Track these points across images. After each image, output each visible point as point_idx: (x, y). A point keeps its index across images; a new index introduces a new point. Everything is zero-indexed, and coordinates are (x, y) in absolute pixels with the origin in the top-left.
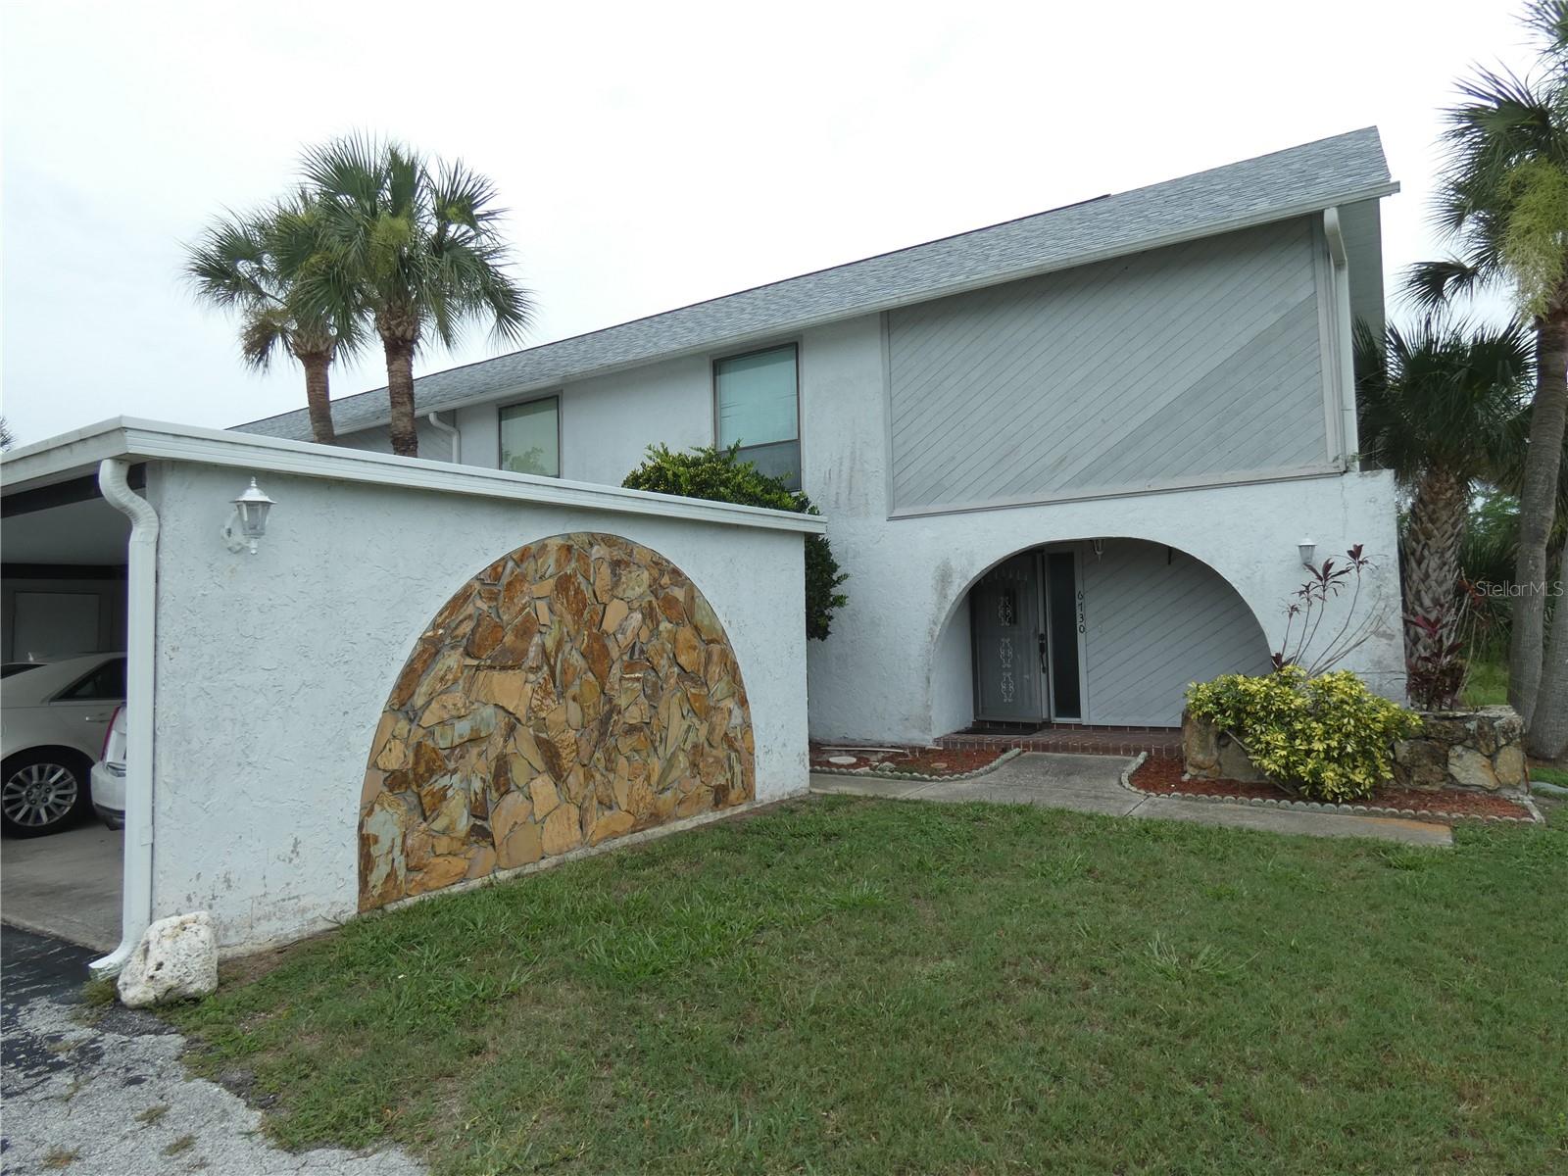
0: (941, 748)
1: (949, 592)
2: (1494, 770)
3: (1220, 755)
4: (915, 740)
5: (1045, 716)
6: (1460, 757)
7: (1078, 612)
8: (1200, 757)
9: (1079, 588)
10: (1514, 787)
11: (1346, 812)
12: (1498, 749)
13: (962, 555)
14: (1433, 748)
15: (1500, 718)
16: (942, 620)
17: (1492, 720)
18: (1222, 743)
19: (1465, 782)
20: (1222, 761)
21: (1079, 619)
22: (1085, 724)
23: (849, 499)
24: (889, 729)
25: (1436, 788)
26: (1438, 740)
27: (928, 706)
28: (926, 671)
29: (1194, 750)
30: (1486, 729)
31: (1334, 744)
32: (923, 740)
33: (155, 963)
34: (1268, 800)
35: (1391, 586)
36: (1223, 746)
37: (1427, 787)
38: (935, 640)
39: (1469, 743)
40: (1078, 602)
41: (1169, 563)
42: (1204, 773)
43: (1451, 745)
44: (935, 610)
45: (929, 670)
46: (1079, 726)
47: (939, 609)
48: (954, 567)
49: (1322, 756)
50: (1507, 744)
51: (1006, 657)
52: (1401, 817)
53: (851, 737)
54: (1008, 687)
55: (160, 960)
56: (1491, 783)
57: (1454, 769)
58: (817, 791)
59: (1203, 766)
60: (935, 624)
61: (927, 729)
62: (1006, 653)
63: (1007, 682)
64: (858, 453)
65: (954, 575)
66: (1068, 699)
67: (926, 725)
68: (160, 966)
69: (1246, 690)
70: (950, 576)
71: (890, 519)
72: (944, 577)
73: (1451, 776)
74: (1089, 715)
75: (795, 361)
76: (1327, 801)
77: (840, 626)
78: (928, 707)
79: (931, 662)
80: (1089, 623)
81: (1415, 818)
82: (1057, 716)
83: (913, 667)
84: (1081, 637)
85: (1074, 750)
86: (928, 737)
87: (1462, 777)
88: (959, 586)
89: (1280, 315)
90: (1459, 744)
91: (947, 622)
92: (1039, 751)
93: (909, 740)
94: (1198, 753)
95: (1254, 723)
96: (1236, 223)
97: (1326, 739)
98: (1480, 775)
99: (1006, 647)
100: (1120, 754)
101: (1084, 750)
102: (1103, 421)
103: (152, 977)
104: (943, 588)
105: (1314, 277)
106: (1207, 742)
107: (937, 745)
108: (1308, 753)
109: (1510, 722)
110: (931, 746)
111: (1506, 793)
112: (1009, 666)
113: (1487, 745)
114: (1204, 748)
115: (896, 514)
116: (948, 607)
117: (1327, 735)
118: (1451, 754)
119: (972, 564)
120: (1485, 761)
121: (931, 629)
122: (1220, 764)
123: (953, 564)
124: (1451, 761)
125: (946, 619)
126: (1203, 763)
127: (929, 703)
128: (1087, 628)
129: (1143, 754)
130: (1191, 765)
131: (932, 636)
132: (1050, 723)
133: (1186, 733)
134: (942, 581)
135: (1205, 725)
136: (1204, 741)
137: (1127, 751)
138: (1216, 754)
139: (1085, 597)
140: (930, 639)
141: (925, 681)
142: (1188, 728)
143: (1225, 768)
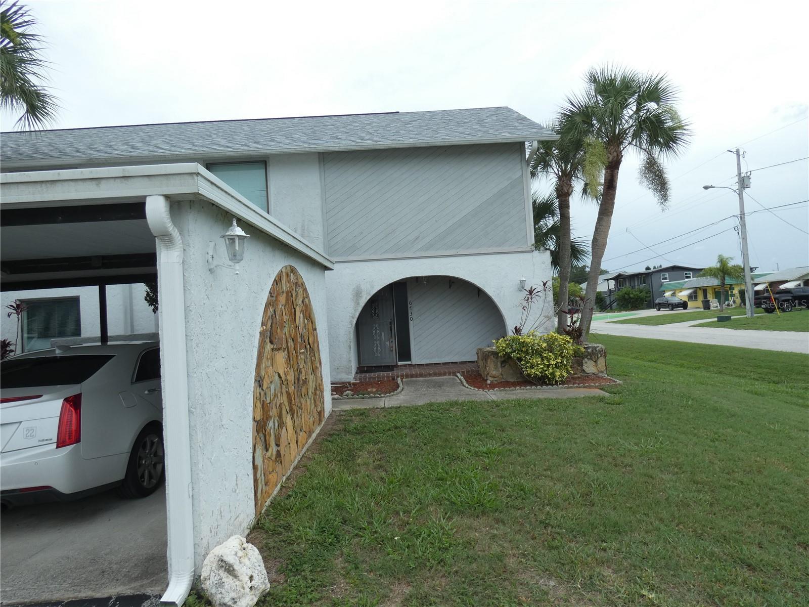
0: (359, 382)
1: (360, 302)
2: (596, 366)
3: (502, 371)
4: (342, 379)
5: (394, 361)
6: (586, 362)
7: (410, 311)
8: (494, 373)
9: (409, 299)
10: (602, 372)
11: (561, 388)
12: (598, 358)
13: (367, 282)
14: (577, 360)
15: (598, 347)
16: (357, 316)
17: (596, 348)
18: (503, 365)
19: (588, 372)
20: (503, 373)
21: (410, 314)
25: (579, 376)
26: (579, 357)
27: (349, 360)
29: (492, 370)
30: (594, 351)
31: (559, 361)
32: (348, 379)
33: (248, 577)
34: (533, 387)
35: (550, 298)
36: (503, 367)
37: (576, 375)
38: (353, 327)
39: (589, 357)
40: (409, 306)
42: (496, 379)
43: (583, 358)
44: (353, 311)
45: (350, 342)
46: (411, 365)
47: (355, 310)
48: (362, 288)
49: (554, 366)
50: (601, 356)
51: (376, 334)
52: (580, 387)
54: (377, 348)
55: (250, 574)
56: (595, 371)
57: (584, 368)
58: (336, 409)
60: (353, 318)
62: (376, 331)
63: (377, 346)
64: (306, 227)
65: (363, 293)
66: (405, 352)
67: (349, 371)
68: (251, 578)
69: (524, 341)
70: (361, 293)
72: (358, 294)
73: (584, 370)
74: (416, 359)
75: (264, 170)
76: (554, 385)
79: (351, 338)
80: (414, 316)
81: (584, 387)
82: (399, 361)
83: (341, 341)
84: (411, 323)
85: (426, 375)
86: (350, 377)
87: (587, 370)
88: (366, 299)
89: (509, 182)
90: (586, 358)
92: (408, 378)
94: (494, 371)
95: (525, 355)
96: (500, 140)
97: (556, 359)
98: (593, 369)
99: (376, 329)
101: (430, 375)
102: (436, 221)
103: (251, 588)
104: (357, 300)
105: (522, 168)
107: (356, 380)
108: (548, 366)
109: (601, 348)
110: (352, 381)
111: (600, 375)
112: (378, 338)
113: (595, 357)
114: (496, 368)
116: (360, 309)
117: (556, 358)
118: (583, 362)
119: (372, 287)
120: (594, 364)
121: (351, 321)
122: (502, 375)
123: (363, 287)
124: (584, 364)
126: (495, 375)
128: (414, 318)
129: (458, 374)
130: (490, 377)
131: (352, 324)
132: (397, 366)
133: (489, 363)
134: (357, 296)
135: (496, 358)
136: (496, 365)
137: (449, 374)
138: (500, 370)
139: (413, 303)
140: (350, 326)
141: (348, 348)
142: (489, 360)
143: (504, 377)
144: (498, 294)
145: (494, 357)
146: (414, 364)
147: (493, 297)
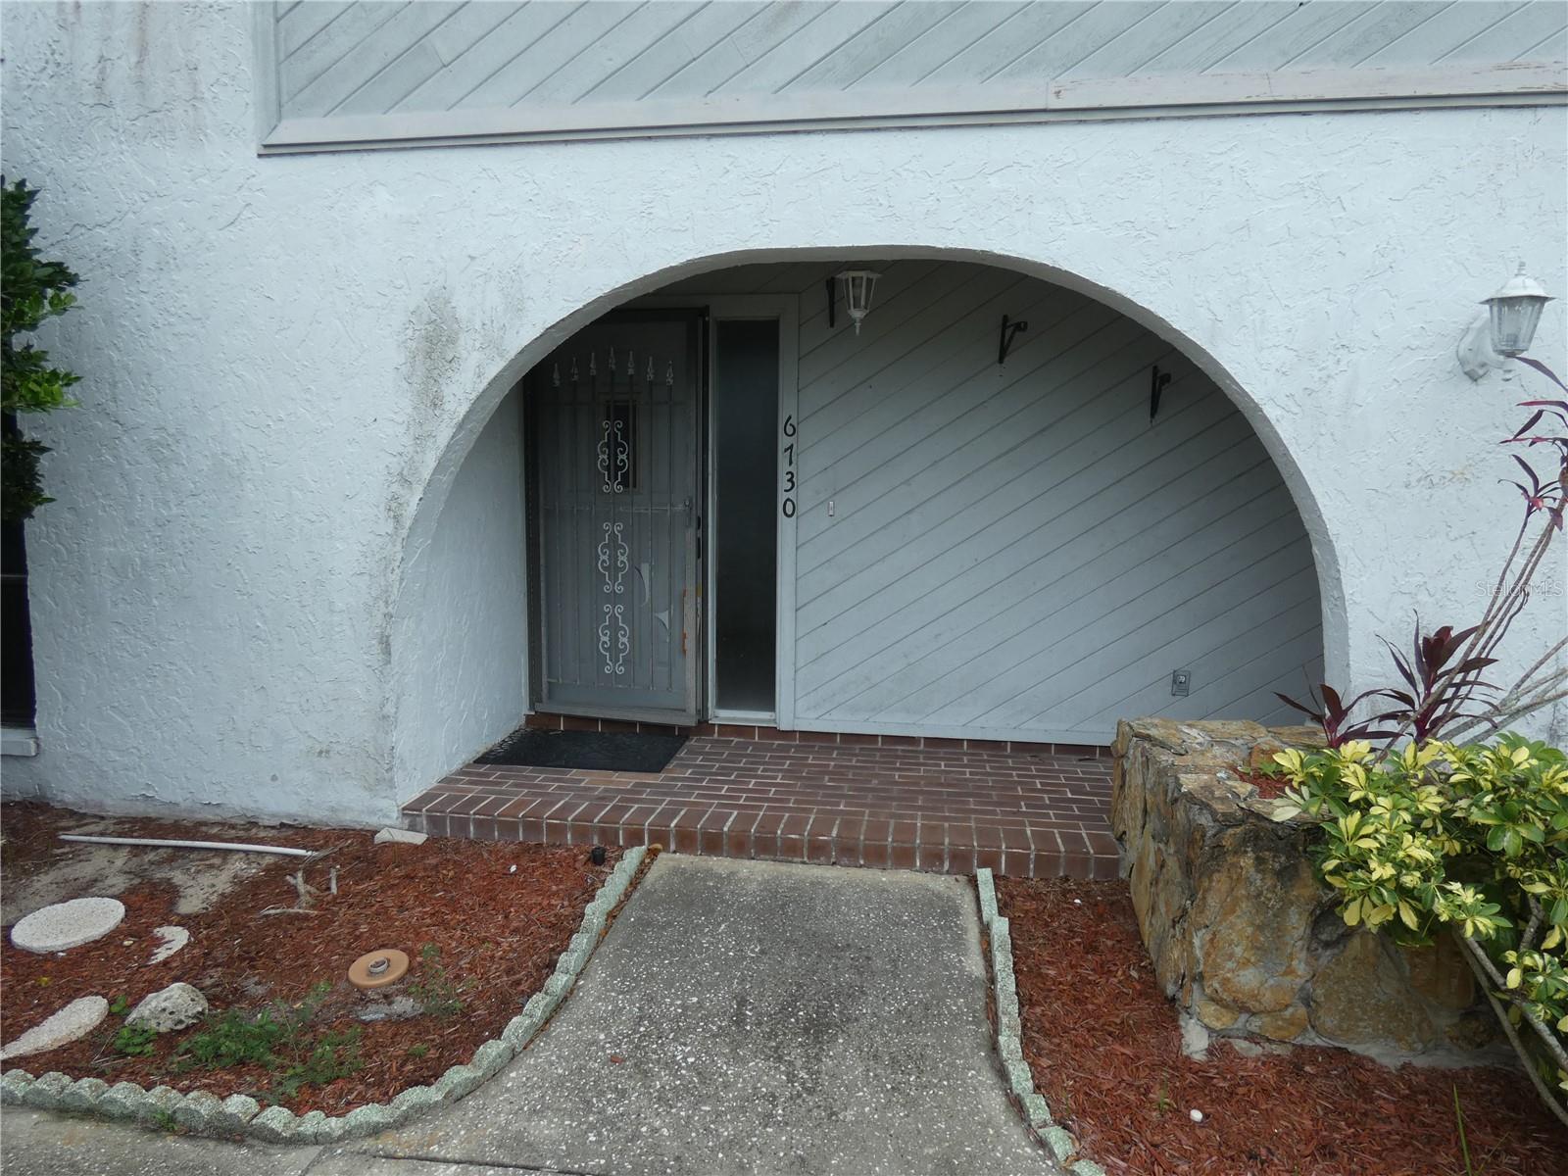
0: (424, 834)
1: (448, 391)
3: (1312, 971)
5: (692, 706)
7: (783, 467)
8: (1248, 979)
9: (787, 408)
16: (426, 474)
18: (1324, 934)
20: (1315, 991)
21: (783, 483)
22: (783, 727)
23: (140, 82)
24: (274, 778)
27: (385, 717)
28: (379, 619)
29: (1231, 956)
32: (373, 812)
36: (1327, 945)
38: (404, 533)
40: (783, 442)
41: (1001, 360)
42: (1254, 1025)
45: (388, 616)
46: (771, 732)
47: (416, 437)
48: (463, 314)
51: (614, 569)
53: (166, 796)
59: (1251, 1004)
60: (405, 481)
61: (384, 782)
62: (614, 558)
63: (614, 628)
65: (464, 340)
67: (381, 771)
70: (452, 340)
71: (271, 151)
72: (435, 343)
74: (798, 707)
77: (123, 476)
78: (385, 721)
79: (395, 595)
80: (805, 496)
82: (722, 703)
83: (340, 605)
84: (785, 527)
86: (384, 804)
88: (482, 374)
91: (446, 479)
93: (333, 810)
99: (614, 545)
100: (911, 866)
104: (431, 377)
106: (1279, 932)
107: (412, 828)
110: (395, 832)
112: (619, 589)
114: (1267, 948)
115: (288, 133)
116: (444, 435)
121: (394, 498)
122: (1307, 1000)
123: (463, 305)
125: (440, 468)
126: (1255, 997)
127: (390, 709)
128: (801, 509)
129: (984, 875)
130: (1214, 1000)
131: (397, 519)
132: (703, 726)
133: (1213, 901)
134: (429, 355)
135: (1279, 874)
136: (1270, 927)
137: (933, 861)
138: (1301, 968)
139: (801, 429)
140: (389, 527)
141: (377, 649)
142: (1220, 883)
143: (1329, 1021)
144: (1309, 392)
145: (1259, 861)
146: (784, 726)
147: (1271, 412)
